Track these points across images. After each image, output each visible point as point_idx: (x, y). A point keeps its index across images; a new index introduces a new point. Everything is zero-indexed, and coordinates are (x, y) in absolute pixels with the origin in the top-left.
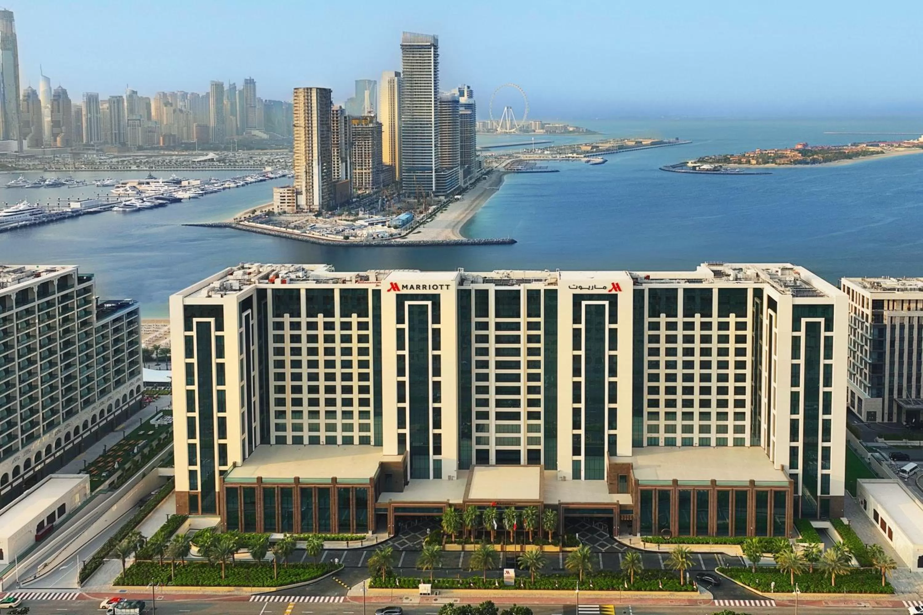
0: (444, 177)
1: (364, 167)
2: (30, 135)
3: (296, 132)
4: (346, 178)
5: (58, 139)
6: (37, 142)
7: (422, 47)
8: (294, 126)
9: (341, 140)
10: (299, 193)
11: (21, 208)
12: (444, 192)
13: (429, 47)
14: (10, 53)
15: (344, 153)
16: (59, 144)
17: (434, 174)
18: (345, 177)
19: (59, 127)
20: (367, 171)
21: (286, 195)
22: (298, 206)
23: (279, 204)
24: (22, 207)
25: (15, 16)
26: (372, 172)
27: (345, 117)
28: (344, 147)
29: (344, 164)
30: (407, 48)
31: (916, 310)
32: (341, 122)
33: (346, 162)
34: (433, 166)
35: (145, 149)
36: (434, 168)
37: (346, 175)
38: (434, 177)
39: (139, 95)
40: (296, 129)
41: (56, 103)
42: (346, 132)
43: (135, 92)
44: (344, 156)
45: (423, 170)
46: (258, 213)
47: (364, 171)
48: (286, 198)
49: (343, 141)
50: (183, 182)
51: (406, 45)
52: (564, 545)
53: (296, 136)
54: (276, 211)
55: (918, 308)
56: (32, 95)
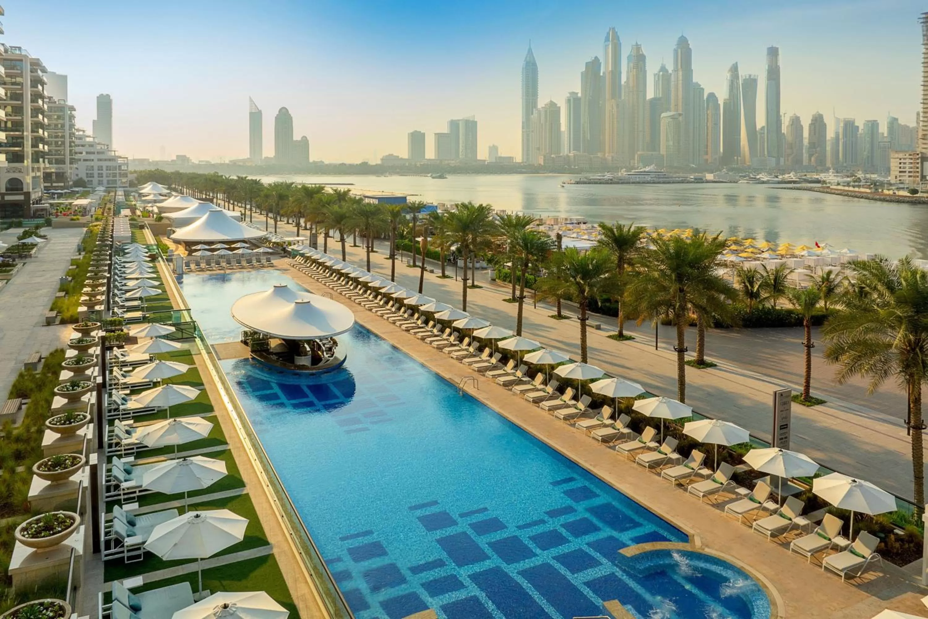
2: (793, 155)
6: (798, 162)
14: (773, 82)
16: (813, 164)
19: (815, 148)
25: (779, 50)
39: (900, 122)
41: (813, 127)
43: (896, 120)
56: (796, 122)
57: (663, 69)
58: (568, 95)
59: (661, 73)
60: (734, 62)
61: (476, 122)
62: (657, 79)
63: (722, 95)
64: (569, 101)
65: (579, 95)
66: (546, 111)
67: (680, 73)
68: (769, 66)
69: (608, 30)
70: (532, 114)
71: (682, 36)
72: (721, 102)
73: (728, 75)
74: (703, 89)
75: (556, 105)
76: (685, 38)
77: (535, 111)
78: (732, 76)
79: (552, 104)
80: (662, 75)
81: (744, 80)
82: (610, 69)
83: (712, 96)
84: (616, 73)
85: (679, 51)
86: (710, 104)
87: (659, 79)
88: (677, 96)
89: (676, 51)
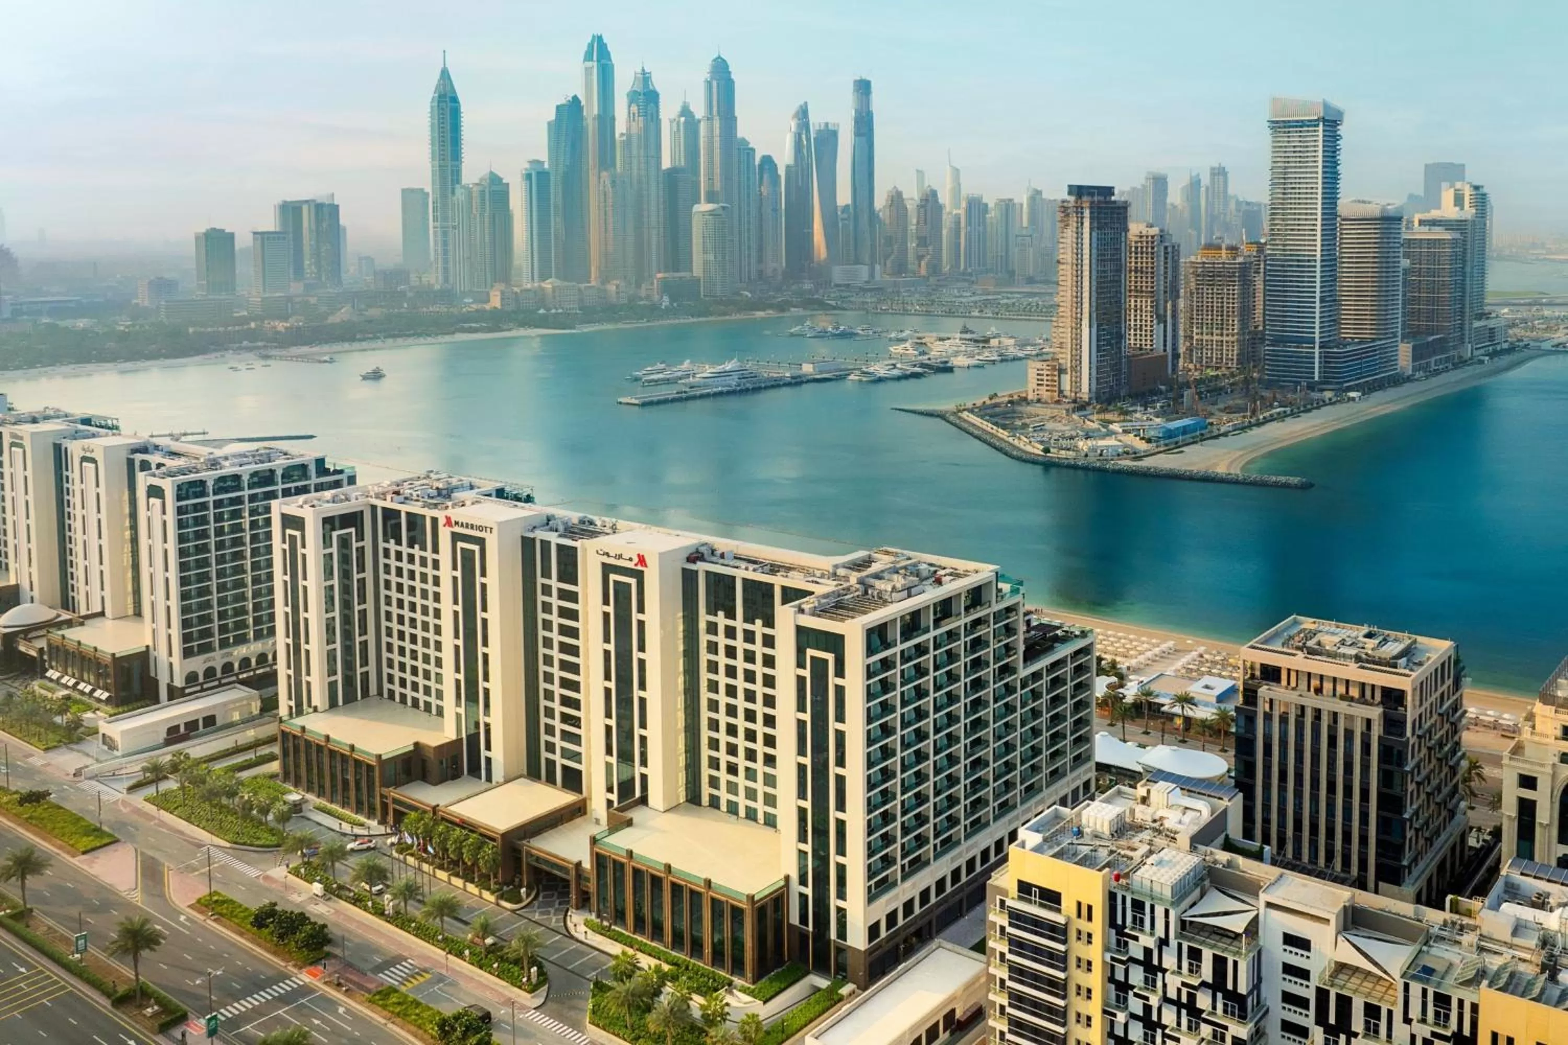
0: (1337, 356)
1: (1225, 332)
2: (892, 257)
3: (1061, 273)
4: (1165, 350)
5: (923, 263)
6: (901, 268)
7: (1302, 124)
8: (1059, 262)
9: (1158, 285)
10: (1061, 371)
11: (727, 368)
12: (1337, 383)
13: (1314, 124)
14: (864, 139)
15: (1162, 307)
16: (923, 272)
17: (1317, 350)
18: (1162, 347)
19: (926, 246)
20: (1230, 338)
21: (1045, 372)
22: (1061, 392)
23: (1035, 387)
24: (729, 366)
25: (873, 85)
26: (1238, 341)
27: (1166, 248)
28: (1162, 297)
29: (1162, 325)
30: (1279, 126)
31: (1334, 695)
32: (1158, 256)
33: (1165, 322)
34: (1317, 336)
35: (1037, 282)
36: (1317, 340)
37: (1165, 345)
38: (1317, 355)
39: (1044, 196)
40: (1061, 267)
41: (922, 210)
42: (1166, 273)
43: (1039, 193)
44: (1162, 312)
45: (1300, 341)
46: (1016, 397)
47: (1225, 338)
48: (1045, 378)
49: (1162, 288)
50: (992, 341)
51: (1277, 122)
52: (501, 897)
53: (1061, 278)
54: (1030, 397)
55: (1338, 694)
56: (896, 199)
57: (686, 111)
58: (527, 166)
59: (683, 119)
60: (802, 103)
61: (338, 206)
62: (675, 129)
63: (784, 158)
64: (528, 177)
65: (546, 166)
66: (482, 193)
67: (717, 124)
68: (856, 111)
69: (589, 40)
70: (453, 193)
71: (719, 57)
72: (782, 172)
73: (793, 124)
74: (753, 150)
75: (501, 179)
76: (724, 61)
77: (459, 191)
78: (799, 126)
79: (495, 180)
80: (685, 122)
81: (819, 132)
82: (596, 112)
83: (768, 161)
84: (606, 119)
85: (715, 83)
86: (766, 176)
87: (678, 130)
88: (711, 162)
89: (709, 84)
